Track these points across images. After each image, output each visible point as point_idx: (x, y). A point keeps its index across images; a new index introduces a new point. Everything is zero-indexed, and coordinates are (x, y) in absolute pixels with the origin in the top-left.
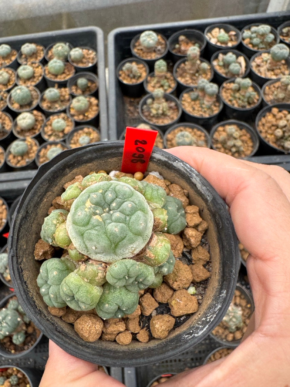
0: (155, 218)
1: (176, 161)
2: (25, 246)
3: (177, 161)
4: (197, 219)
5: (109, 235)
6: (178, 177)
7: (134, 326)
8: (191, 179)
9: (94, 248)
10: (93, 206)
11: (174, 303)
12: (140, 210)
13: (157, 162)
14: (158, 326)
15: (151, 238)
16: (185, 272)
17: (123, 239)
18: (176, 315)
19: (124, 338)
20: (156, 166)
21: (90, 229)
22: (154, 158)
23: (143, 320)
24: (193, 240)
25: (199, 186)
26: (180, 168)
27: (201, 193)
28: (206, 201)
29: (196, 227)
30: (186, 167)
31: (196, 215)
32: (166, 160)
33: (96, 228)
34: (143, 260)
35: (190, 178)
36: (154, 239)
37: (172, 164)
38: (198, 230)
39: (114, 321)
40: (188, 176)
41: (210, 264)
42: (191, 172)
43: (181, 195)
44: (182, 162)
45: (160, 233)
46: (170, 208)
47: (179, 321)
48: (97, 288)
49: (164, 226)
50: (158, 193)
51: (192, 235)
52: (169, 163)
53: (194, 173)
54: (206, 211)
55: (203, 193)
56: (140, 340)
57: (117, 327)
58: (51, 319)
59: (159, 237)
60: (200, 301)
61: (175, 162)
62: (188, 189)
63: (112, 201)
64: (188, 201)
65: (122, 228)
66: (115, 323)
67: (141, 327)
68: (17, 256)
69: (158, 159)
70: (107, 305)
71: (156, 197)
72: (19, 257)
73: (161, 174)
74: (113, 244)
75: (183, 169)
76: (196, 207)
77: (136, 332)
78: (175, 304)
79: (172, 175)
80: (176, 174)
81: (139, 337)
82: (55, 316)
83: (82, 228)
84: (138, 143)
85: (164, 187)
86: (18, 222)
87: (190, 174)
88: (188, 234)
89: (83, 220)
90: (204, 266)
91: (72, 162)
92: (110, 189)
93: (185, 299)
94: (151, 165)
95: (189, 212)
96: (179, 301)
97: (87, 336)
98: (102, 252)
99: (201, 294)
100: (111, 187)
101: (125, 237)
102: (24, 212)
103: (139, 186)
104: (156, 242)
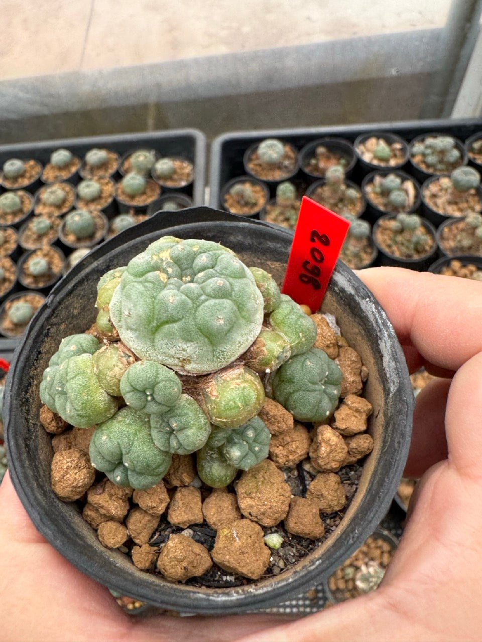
0: (259, 339)
1: (366, 299)
2: (76, 311)
3: (368, 299)
4: (357, 424)
5: (156, 301)
6: (362, 336)
7: (140, 525)
8: (380, 341)
9: (127, 313)
10: (169, 260)
11: (225, 533)
12: (235, 302)
13: (338, 295)
15: (231, 366)
16: (277, 492)
17: (175, 321)
18: (218, 558)
19: (111, 532)
20: (335, 304)
21: (138, 282)
22: (336, 284)
23: (162, 533)
24: (324, 449)
25: (387, 358)
26: (369, 316)
27: (385, 374)
28: (387, 392)
29: (347, 436)
30: (377, 315)
31: (359, 418)
32: (353, 292)
33: (147, 284)
34: (199, 398)
35: (378, 340)
36: (236, 371)
37: (359, 304)
38: (348, 444)
39: (113, 491)
40: (377, 335)
41: (337, 519)
42: (382, 327)
43: (351, 369)
44: (377, 303)
45: (255, 374)
46: (308, 363)
47: (217, 578)
48: (105, 394)
50: (298, 319)
51: (329, 440)
52: (355, 301)
53: (387, 331)
54: (381, 419)
55: (388, 375)
56: (133, 559)
57: (110, 502)
58: (33, 424)
59: (247, 374)
60: (276, 570)
61: (364, 301)
62: (370, 368)
63: (200, 271)
64: (360, 386)
66: (111, 496)
67: (151, 542)
68: (53, 311)
69: (341, 288)
70: (105, 437)
71: (290, 323)
72: (57, 316)
73: (338, 323)
74: (155, 322)
75: (371, 318)
76: (369, 404)
77: (137, 541)
78: (226, 536)
79: (355, 329)
80: (360, 327)
81: (135, 551)
82: (43, 427)
83: (130, 277)
84: (315, 238)
85: (328, 340)
87: (380, 330)
88: (322, 435)
89: (139, 266)
90: (323, 515)
92: (211, 253)
93: (249, 541)
94: (329, 299)
95: (349, 403)
96: (235, 535)
97: (57, 479)
98: (134, 327)
99: (287, 562)
100: (215, 252)
101: (179, 320)
103: (268, 285)
104: (234, 376)
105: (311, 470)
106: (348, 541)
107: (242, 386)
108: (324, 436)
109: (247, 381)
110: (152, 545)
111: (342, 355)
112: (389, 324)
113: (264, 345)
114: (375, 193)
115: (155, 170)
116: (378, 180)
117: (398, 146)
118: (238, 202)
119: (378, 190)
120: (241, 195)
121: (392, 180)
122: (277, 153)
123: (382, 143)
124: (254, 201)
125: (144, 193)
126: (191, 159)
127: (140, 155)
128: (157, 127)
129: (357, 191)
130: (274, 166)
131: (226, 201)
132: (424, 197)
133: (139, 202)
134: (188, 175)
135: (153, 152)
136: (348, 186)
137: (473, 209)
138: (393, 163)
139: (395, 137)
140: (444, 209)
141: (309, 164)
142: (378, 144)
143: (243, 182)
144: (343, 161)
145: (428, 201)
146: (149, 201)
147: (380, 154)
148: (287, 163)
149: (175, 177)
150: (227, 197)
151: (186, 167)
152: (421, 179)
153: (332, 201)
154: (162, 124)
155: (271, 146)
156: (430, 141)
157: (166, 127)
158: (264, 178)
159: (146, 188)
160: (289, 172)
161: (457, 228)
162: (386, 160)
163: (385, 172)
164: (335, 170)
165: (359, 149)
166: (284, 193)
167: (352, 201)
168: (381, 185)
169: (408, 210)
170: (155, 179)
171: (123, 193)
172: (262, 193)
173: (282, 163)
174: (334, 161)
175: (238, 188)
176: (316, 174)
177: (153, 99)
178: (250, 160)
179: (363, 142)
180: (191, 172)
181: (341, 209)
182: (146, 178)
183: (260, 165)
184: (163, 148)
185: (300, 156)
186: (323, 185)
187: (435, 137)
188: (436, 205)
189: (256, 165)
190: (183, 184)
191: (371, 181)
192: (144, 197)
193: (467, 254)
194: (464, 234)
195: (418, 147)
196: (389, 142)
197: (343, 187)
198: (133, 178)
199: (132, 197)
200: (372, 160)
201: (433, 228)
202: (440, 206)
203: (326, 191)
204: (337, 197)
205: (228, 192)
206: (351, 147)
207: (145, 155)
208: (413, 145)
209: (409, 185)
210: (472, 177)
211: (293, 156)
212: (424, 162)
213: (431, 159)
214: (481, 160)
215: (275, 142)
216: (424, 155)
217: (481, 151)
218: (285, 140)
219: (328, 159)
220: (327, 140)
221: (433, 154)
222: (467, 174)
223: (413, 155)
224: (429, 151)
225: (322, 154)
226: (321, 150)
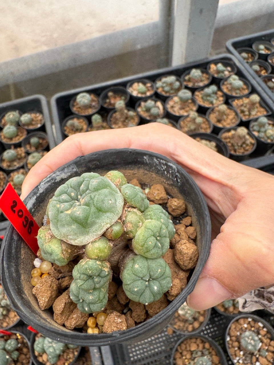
114: (143, 111)
115: (21, 121)
116: (143, 104)
117: (149, 85)
118: (72, 130)
119: (144, 109)
120: (73, 126)
121: (150, 103)
122: (87, 99)
123: (141, 85)
124: (80, 128)
125: (17, 135)
126: (41, 111)
127: (10, 115)
128: (17, 97)
129: (134, 112)
130: (87, 107)
131: (65, 131)
132: (167, 108)
133: (16, 141)
134: (41, 120)
135: (17, 112)
136: (129, 110)
137: (192, 110)
138: (148, 94)
139: (146, 81)
140: (179, 113)
141: (106, 103)
142: (139, 86)
143: (73, 118)
144: (123, 98)
145: (170, 110)
146: (21, 139)
147: (140, 91)
148: (94, 104)
149: (34, 123)
150: (65, 128)
151: (38, 116)
152: (164, 99)
153: (122, 120)
154: (19, 95)
155: (83, 97)
156: (164, 80)
157: (22, 96)
158: (83, 114)
159: (18, 132)
160: (96, 108)
161: (187, 121)
162: (144, 93)
163: (145, 99)
164: (120, 103)
165: (130, 90)
166: (96, 120)
167: (132, 118)
168: (145, 106)
169: (161, 116)
170: (22, 127)
171: (5, 137)
172: (84, 123)
173: (91, 105)
174: (118, 99)
175: (70, 122)
176: (110, 107)
177: (11, 82)
178: (73, 106)
179: (131, 86)
180: (42, 119)
181: (128, 123)
182: (16, 127)
183: (80, 108)
184: (23, 108)
185: (100, 100)
186: (115, 112)
187: (166, 77)
188: (174, 111)
189: (77, 108)
190: (39, 126)
191: (140, 105)
192: (18, 137)
193: (194, 133)
194: (190, 123)
195: (159, 84)
196: (144, 84)
197: (126, 111)
198: (9, 128)
199: (11, 139)
200: (138, 94)
201: (175, 123)
202: (176, 111)
203: (117, 115)
204: (124, 117)
205: (65, 125)
206: (124, 89)
207: (12, 114)
208: (156, 83)
209: (159, 104)
210: (187, 94)
211: (95, 99)
212: (164, 91)
213: (167, 89)
214: (190, 85)
215: (84, 94)
216: (163, 87)
217: (189, 80)
218: (89, 92)
219: (115, 98)
220: (112, 88)
221: (167, 86)
222: (185, 93)
223: (157, 88)
224: (164, 85)
225: (111, 96)
226: (110, 94)
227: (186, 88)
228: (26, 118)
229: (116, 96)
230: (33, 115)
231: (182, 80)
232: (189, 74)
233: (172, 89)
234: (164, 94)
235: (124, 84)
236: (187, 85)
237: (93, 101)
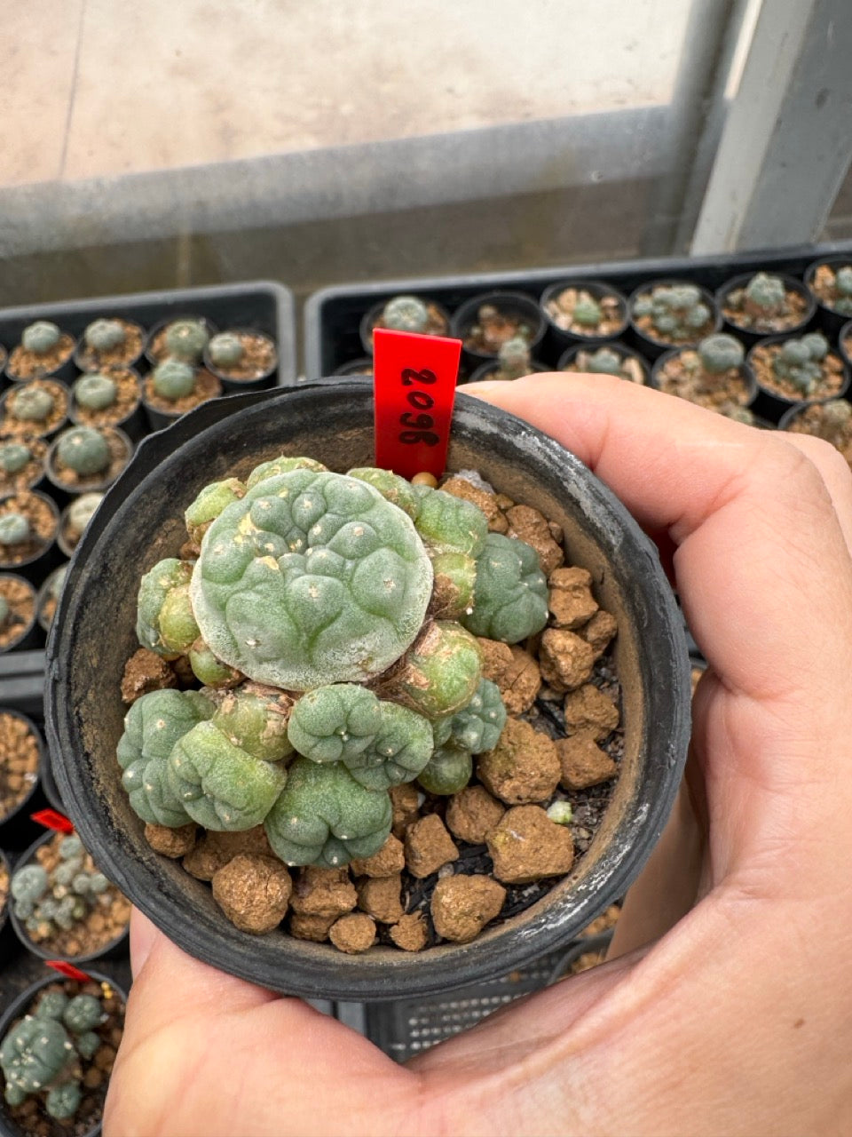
0: (438, 576)
1: (520, 433)
2: (94, 661)
3: (523, 433)
4: (583, 606)
5: (291, 606)
6: (531, 483)
7: (384, 899)
8: (565, 484)
9: (252, 643)
10: (258, 532)
11: (501, 840)
12: (390, 546)
13: (471, 440)
14: (449, 900)
15: (423, 633)
16: (538, 752)
17: (332, 620)
18: (509, 876)
19: (352, 930)
20: (470, 454)
21: (242, 590)
22: (462, 427)
23: (413, 890)
24: (565, 663)
25: (587, 504)
26: (534, 454)
27: (594, 525)
28: (607, 548)
29: (579, 628)
30: (548, 450)
31: (582, 596)
32: (495, 430)
33: (259, 587)
34: (401, 696)
35: (561, 483)
36: (433, 636)
37: (511, 443)
38: (585, 638)
39: (324, 881)
40: (558, 477)
41: (619, 738)
42: (562, 464)
43: (538, 536)
44: (539, 433)
45: (453, 624)
46: (495, 564)
47: (516, 900)
48: (266, 765)
49: (464, 604)
50: (457, 515)
51: (565, 648)
52: (503, 441)
53: (572, 467)
54: (611, 584)
55: (599, 525)
56: (399, 945)
57: (331, 896)
58: (149, 860)
59: (448, 632)
60: (583, 845)
61: (518, 437)
62: (562, 520)
63: (312, 524)
64: (560, 553)
65: (330, 589)
66: (327, 887)
67: (406, 907)
68: (69, 683)
69: (473, 430)
70: (295, 820)
71: (451, 526)
72: (76, 686)
73: (484, 477)
74: (304, 634)
75: (540, 457)
76: (584, 571)
77: (389, 921)
78: (505, 843)
79: (515, 478)
80: (524, 473)
81: (396, 934)
82: (162, 855)
83: (222, 587)
84: (410, 379)
85: (489, 511)
86: (79, 590)
87: (561, 469)
88: (552, 646)
89: (227, 566)
90: (601, 744)
91: (233, 437)
92: (308, 489)
93: (536, 831)
94: (458, 450)
95: (560, 583)
96: (515, 836)
97: (243, 912)
98: (274, 656)
99: (587, 826)
100: (313, 485)
101: (339, 614)
102: (95, 566)
103: (399, 489)
104: (436, 644)
105: (553, 696)
106: (669, 764)
107: (454, 651)
108: (556, 646)
109: (455, 643)
110: (410, 912)
111: (515, 521)
112: (569, 455)
113: (450, 581)
115: (210, 354)
116: (582, 359)
117: (610, 302)
121: (606, 358)
123: (586, 299)
127: (180, 328)
134: (267, 359)
135: (203, 322)
138: (604, 330)
139: (605, 288)
142: (578, 299)
143: (362, 369)
144: (524, 329)
147: (582, 316)
151: (262, 347)
156: (661, 293)
159: (194, 384)
162: (594, 325)
164: (514, 346)
165: (549, 309)
168: (589, 367)
170: (209, 368)
174: (509, 330)
179: (555, 297)
182: (194, 367)
187: (669, 286)
191: (572, 361)
192: (193, 400)
195: (643, 304)
196: (597, 296)
200: (571, 326)
206: (536, 305)
207: (189, 328)
208: (635, 301)
209: (633, 363)
210: (731, 350)
211: (441, 321)
212: (654, 327)
213: (666, 322)
214: (742, 322)
215: (410, 301)
216: (654, 316)
217: (741, 307)
218: (425, 295)
219: (500, 326)
220: (496, 294)
221: (667, 313)
222: (723, 346)
223: (636, 317)
224: (660, 309)
225: (489, 319)
226: (487, 311)
227: (728, 329)
228: (227, 347)
229: (504, 320)
230: (247, 340)
231: (717, 301)
232: (744, 285)
233: (681, 326)
234: (653, 336)
235: (536, 289)
236: (733, 320)
237: (431, 324)
